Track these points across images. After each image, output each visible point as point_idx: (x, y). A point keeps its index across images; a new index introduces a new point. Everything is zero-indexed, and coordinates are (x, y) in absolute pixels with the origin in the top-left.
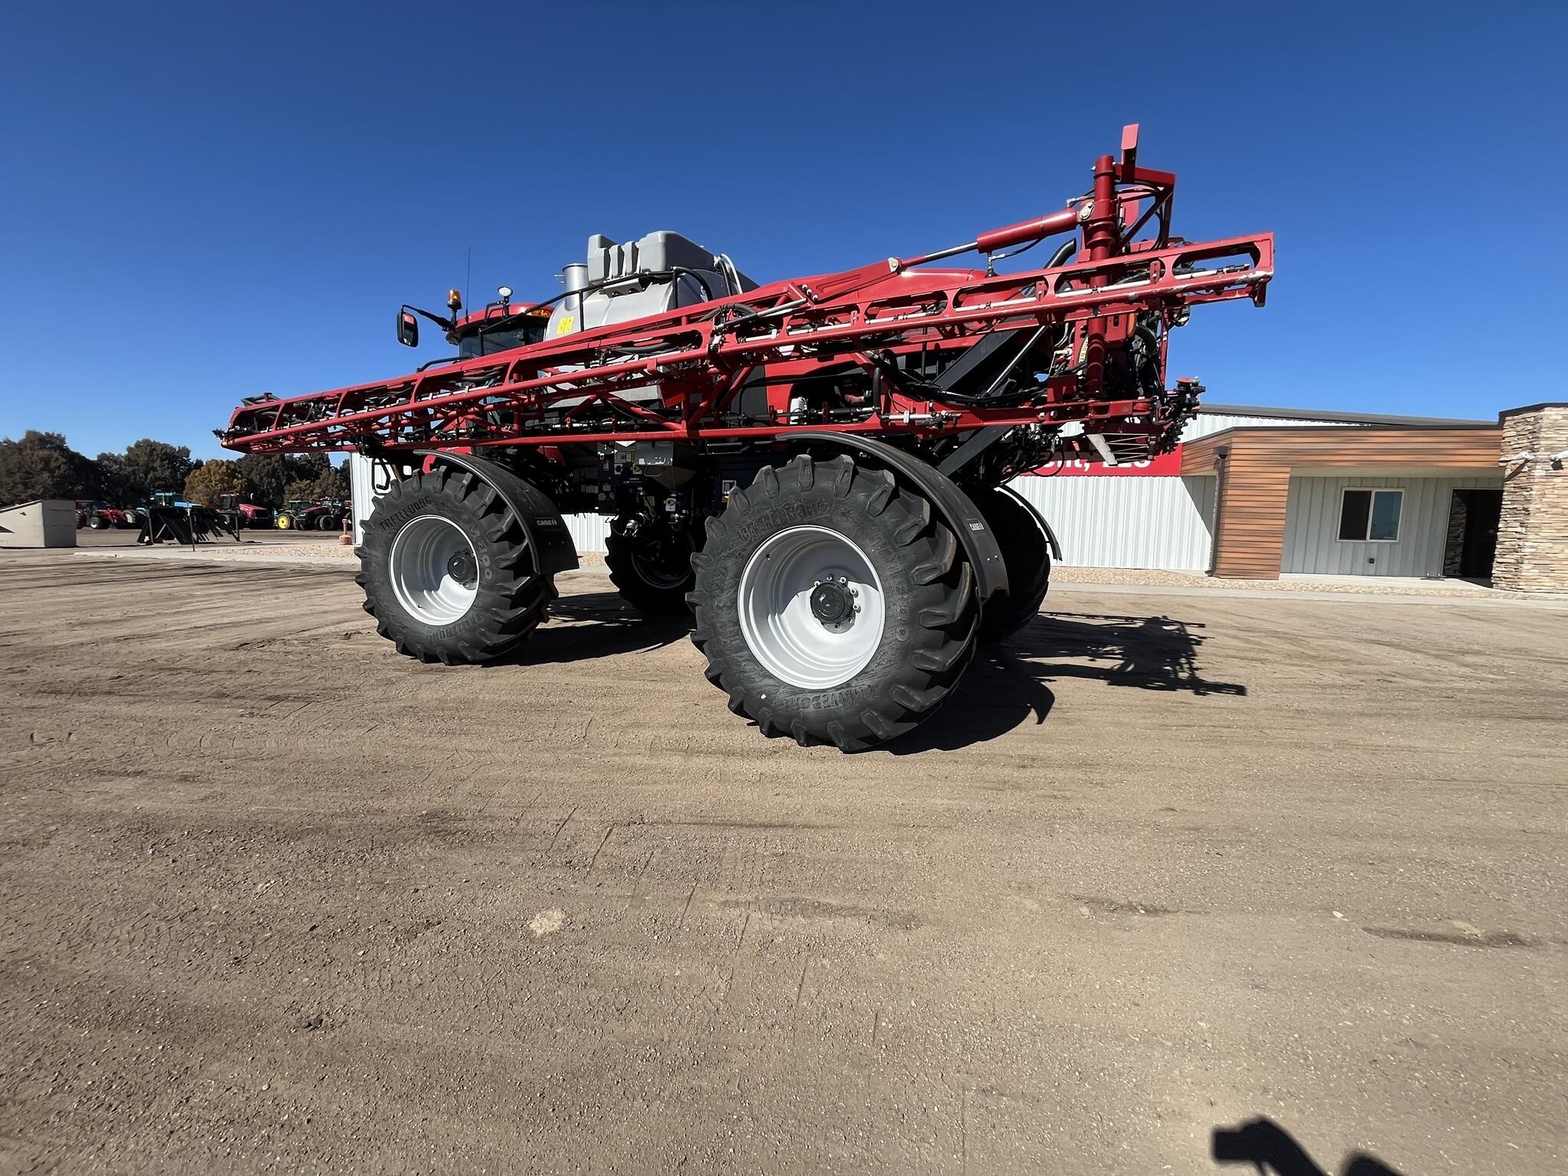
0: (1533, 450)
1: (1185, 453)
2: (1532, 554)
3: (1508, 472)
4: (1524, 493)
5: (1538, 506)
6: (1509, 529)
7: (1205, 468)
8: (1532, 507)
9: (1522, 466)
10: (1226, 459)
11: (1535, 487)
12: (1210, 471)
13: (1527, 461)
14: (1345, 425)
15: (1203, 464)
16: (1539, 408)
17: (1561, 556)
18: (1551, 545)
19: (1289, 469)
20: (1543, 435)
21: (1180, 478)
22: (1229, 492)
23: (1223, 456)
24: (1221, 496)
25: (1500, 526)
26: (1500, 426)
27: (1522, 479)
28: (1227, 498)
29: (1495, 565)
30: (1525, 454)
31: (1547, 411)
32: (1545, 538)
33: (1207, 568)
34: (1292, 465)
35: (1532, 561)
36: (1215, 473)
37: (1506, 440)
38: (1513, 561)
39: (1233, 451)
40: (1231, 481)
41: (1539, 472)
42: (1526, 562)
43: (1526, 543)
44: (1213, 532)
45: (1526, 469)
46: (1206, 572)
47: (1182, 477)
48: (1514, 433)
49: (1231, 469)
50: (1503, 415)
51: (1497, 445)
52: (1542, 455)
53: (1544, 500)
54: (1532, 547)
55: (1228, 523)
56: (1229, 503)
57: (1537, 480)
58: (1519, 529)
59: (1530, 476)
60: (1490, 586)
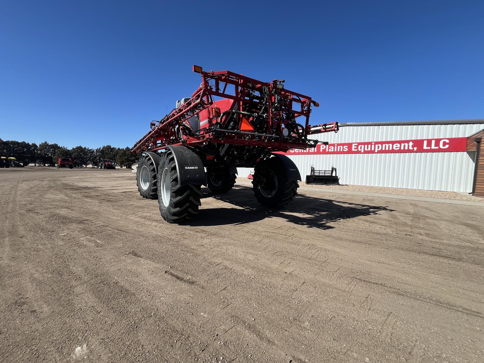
1: (468, 141)
10: (480, 143)
12: (474, 149)
15: (473, 146)
21: (466, 153)
33: (471, 192)
36: (476, 150)
39: (482, 140)
40: (481, 153)
46: (470, 194)
47: (467, 152)
49: (481, 148)
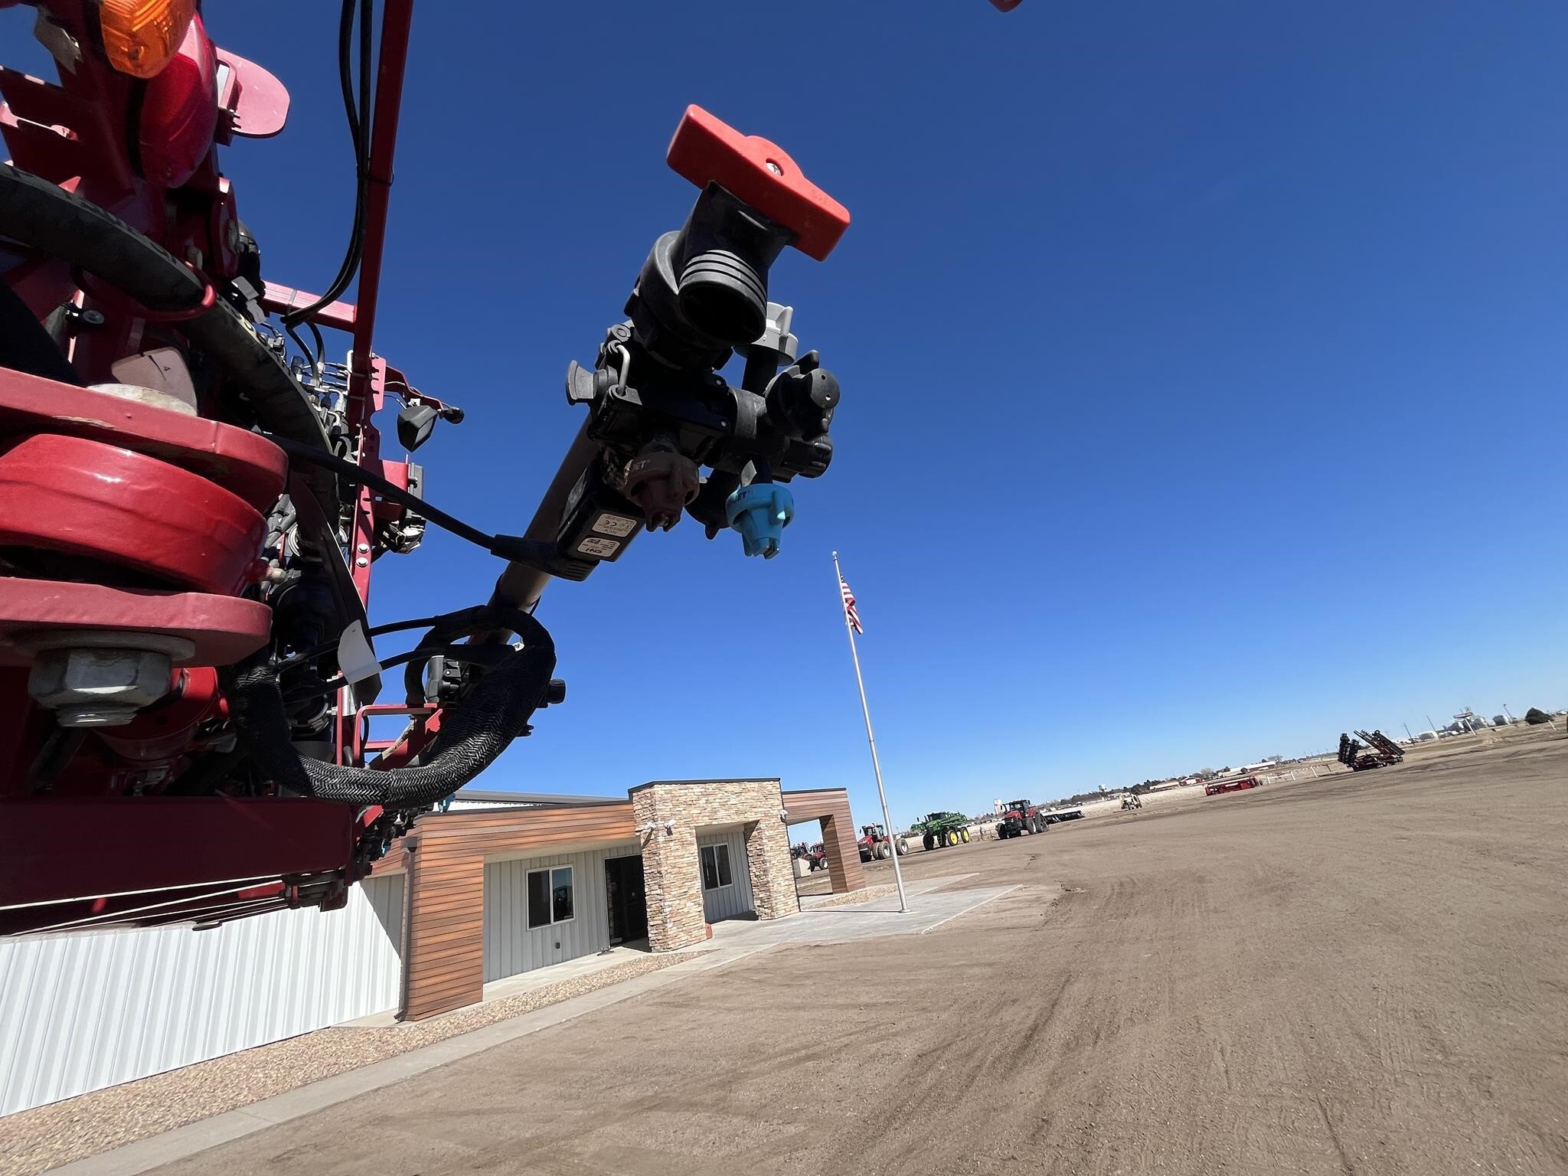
0: (654, 821)
2: (671, 912)
3: (643, 841)
4: (656, 858)
5: (666, 868)
6: (653, 893)
7: (390, 867)
8: (663, 869)
9: (650, 834)
10: (416, 852)
11: (661, 852)
12: (397, 869)
13: (652, 830)
14: (522, 805)
15: (389, 862)
16: (651, 785)
17: (685, 910)
18: (678, 902)
19: (481, 858)
20: (657, 807)
22: (422, 895)
23: (413, 849)
24: (411, 901)
25: (646, 890)
26: (630, 802)
27: (652, 845)
28: (419, 903)
29: (649, 928)
30: (650, 824)
31: (657, 788)
32: (674, 896)
33: (396, 1008)
34: (485, 851)
35: (673, 920)
36: (404, 870)
37: (637, 812)
38: (660, 922)
39: (424, 842)
40: (422, 880)
41: (661, 839)
42: (668, 921)
43: (666, 904)
44: (403, 953)
45: (653, 837)
46: (396, 1017)
48: (640, 807)
49: (423, 865)
50: (631, 792)
51: (631, 817)
52: (660, 824)
53: (669, 862)
54: (669, 906)
55: (422, 938)
56: (421, 910)
57: (661, 846)
58: (658, 892)
59: (657, 843)
60: (649, 950)
